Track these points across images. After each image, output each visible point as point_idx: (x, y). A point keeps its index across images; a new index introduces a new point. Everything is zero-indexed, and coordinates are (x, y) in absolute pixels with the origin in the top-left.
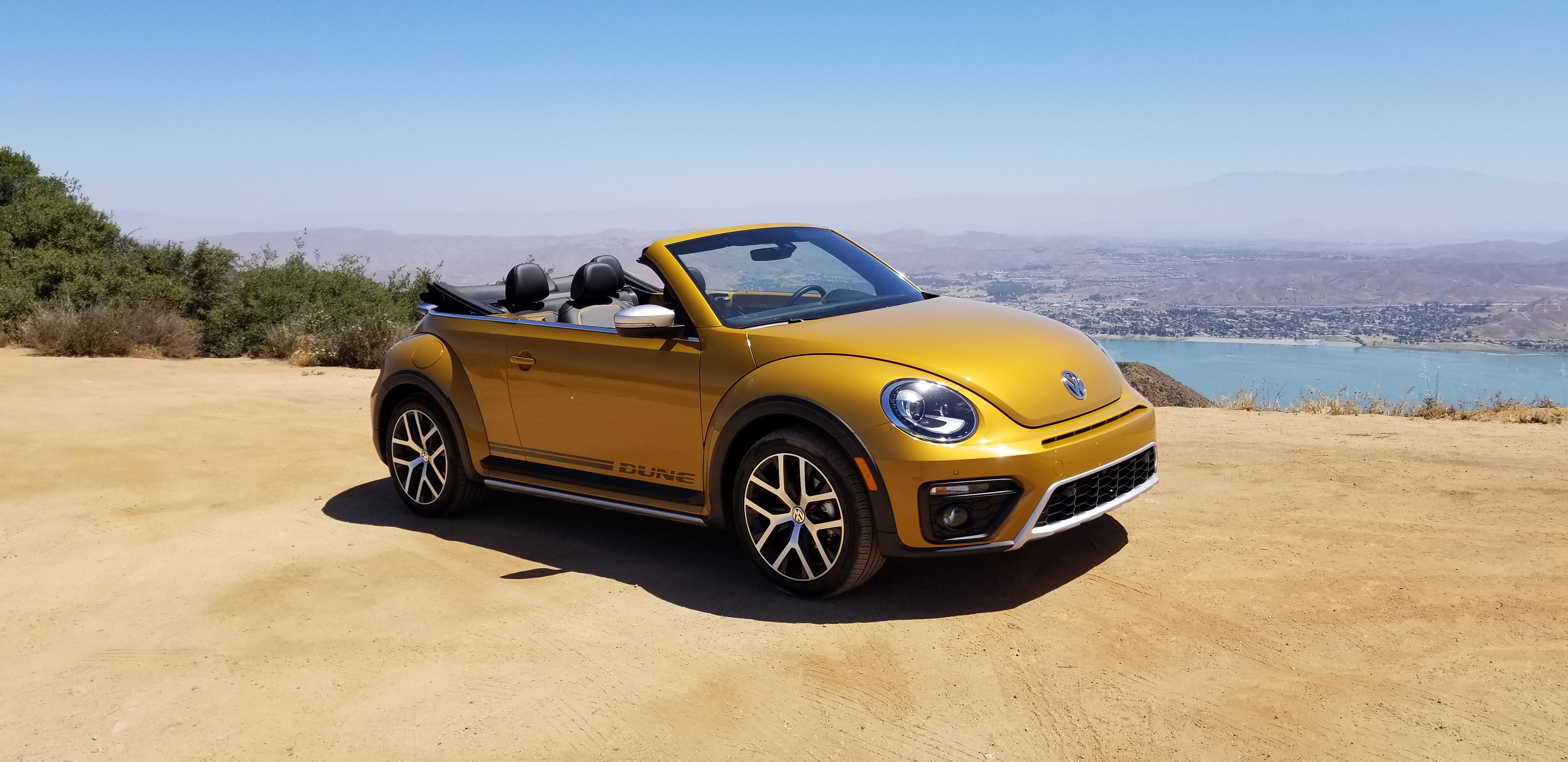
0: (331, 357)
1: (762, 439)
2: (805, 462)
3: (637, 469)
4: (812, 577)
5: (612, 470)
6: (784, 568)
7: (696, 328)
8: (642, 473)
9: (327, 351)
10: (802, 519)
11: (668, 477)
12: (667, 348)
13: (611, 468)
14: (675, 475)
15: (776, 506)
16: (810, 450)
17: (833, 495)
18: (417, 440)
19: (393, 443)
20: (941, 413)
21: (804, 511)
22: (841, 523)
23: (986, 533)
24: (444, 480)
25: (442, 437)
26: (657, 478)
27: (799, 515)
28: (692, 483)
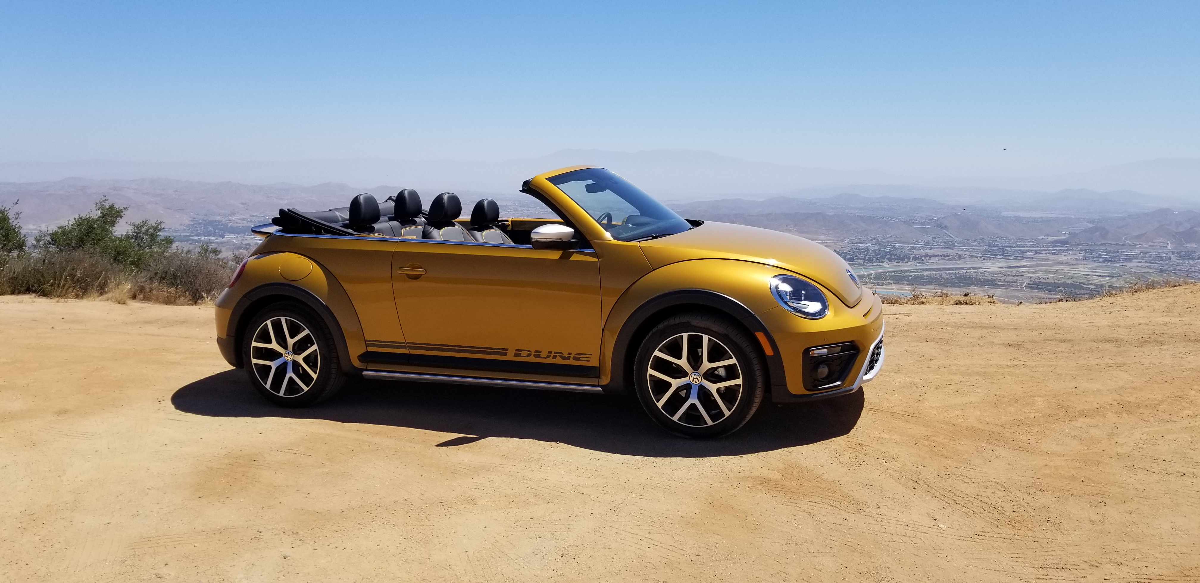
1: (668, 323)
2: (709, 338)
3: (533, 353)
4: (710, 423)
6: (684, 419)
7: (591, 242)
8: (537, 356)
10: (699, 381)
11: (563, 358)
12: (565, 257)
13: (505, 354)
14: (572, 356)
15: (677, 372)
16: (714, 329)
17: (733, 361)
18: (282, 342)
19: (253, 347)
20: (803, 299)
21: (703, 375)
22: (739, 381)
23: (840, 382)
24: (316, 374)
25: (315, 339)
26: (552, 359)
27: (697, 378)
28: (589, 361)
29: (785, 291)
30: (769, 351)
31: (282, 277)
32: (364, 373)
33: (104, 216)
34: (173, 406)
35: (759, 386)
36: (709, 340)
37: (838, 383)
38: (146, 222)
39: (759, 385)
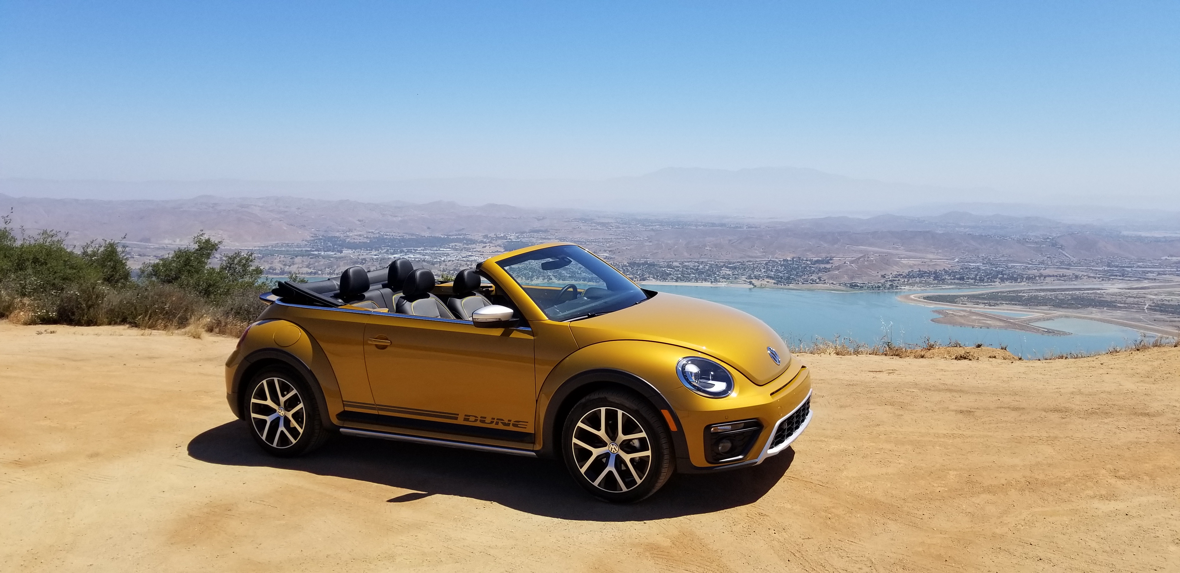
0: (51, 317)
1: (587, 397)
2: (622, 413)
3: (479, 419)
4: (625, 489)
5: (457, 420)
6: (603, 485)
7: (528, 321)
8: (483, 421)
9: (47, 312)
10: (616, 451)
11: (505, 424)
12: (506, 334)
13: (456, 419)
14: (511, 423)
15: (597, 442)
16: (627, 405)
17: (643, 435)
18: (276, 400)
19: (252, 403)
20: (710, 379)
21: (619, 445)
22: (648, 453)
23: (744, 455)
24: (302, 429)
25: (301, 398)
26: (495, 424)
27: (615, 448)
28: (526, 428)
29: (691, 373)
30: (673, 427)
31: (275, 343)
32: (341, 430)
33: (201, 249)
34: (187, 452)
37: (741, 457)
38: (238, 253)
39: (666, 457)
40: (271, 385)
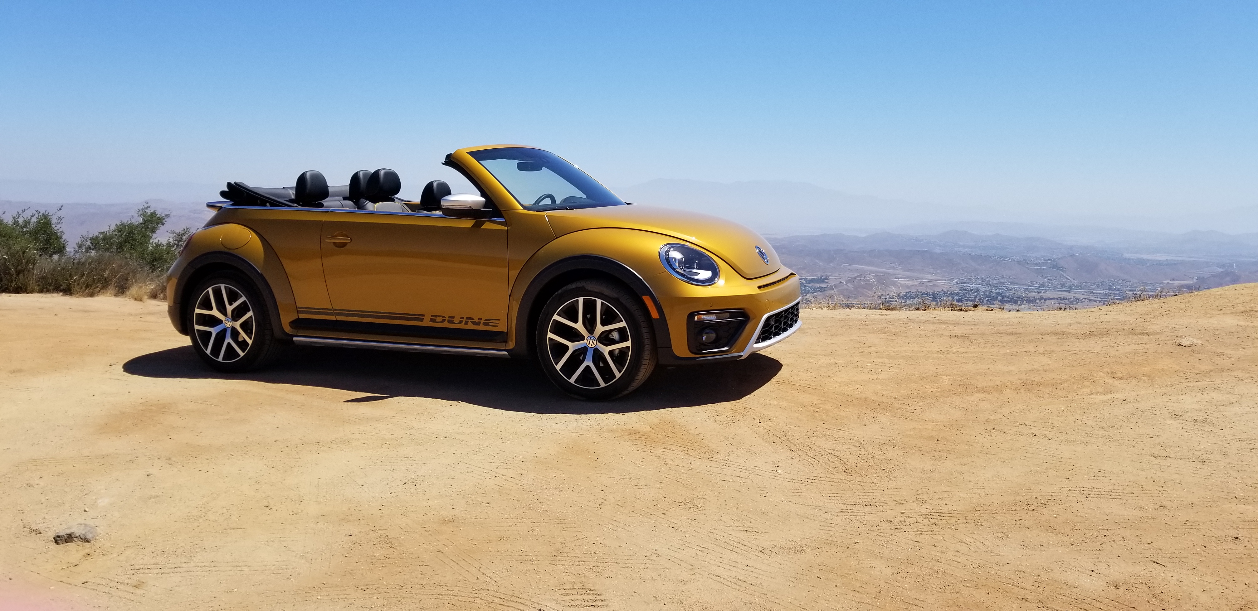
1: (565, 288)
3: (447, 319)
4: (603, 384)
5: (423, 321)
6: (579, 381)
7: (502, 212)
8: (451, 322)
10: (594, 344)
11: (475, 323)
12: (477, 226)
13: (422, 320)
14: (482, 321)
15: (574, 336)
16: (606, 294)
17: (623, 324)
18: (223, 310)
19: (196, 313)
20: (695, 267)
21: (598, 338)
22: (628, 344)
23: (728, 347)
24: (251, 340)
25: (250, 305)
26: (464, 324)
27: (592, 342)
28: (497, 326)
29: (675, 259)
30: (655, 315)
31: (222, 246)
32: (295, 339)
33: (146, 222)
34: (123, 369)
35: (646, 349)
36: (602, 303)
37: (726, 348)
39: (647, 347)
40: (217, 293)
